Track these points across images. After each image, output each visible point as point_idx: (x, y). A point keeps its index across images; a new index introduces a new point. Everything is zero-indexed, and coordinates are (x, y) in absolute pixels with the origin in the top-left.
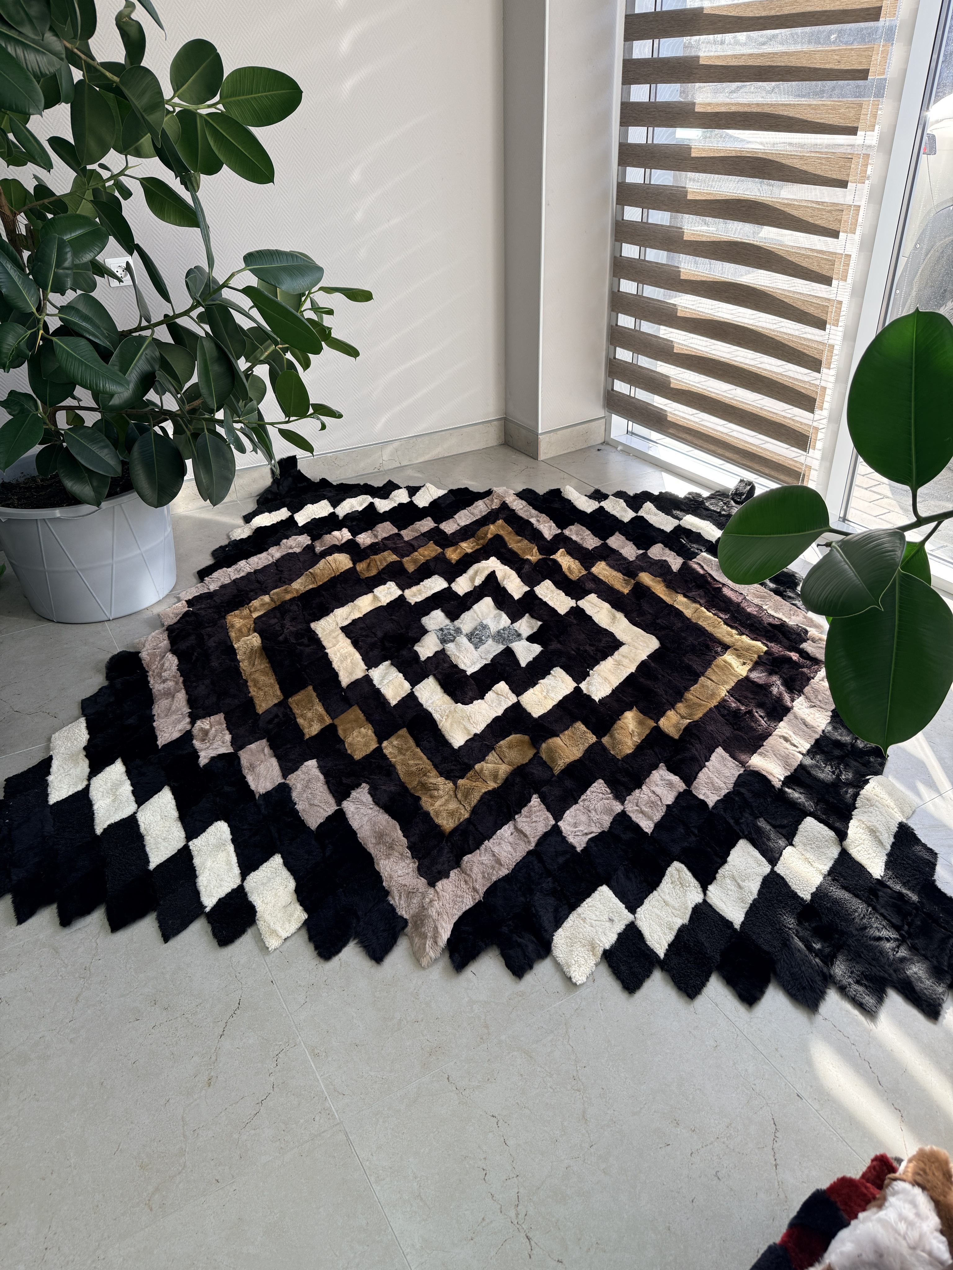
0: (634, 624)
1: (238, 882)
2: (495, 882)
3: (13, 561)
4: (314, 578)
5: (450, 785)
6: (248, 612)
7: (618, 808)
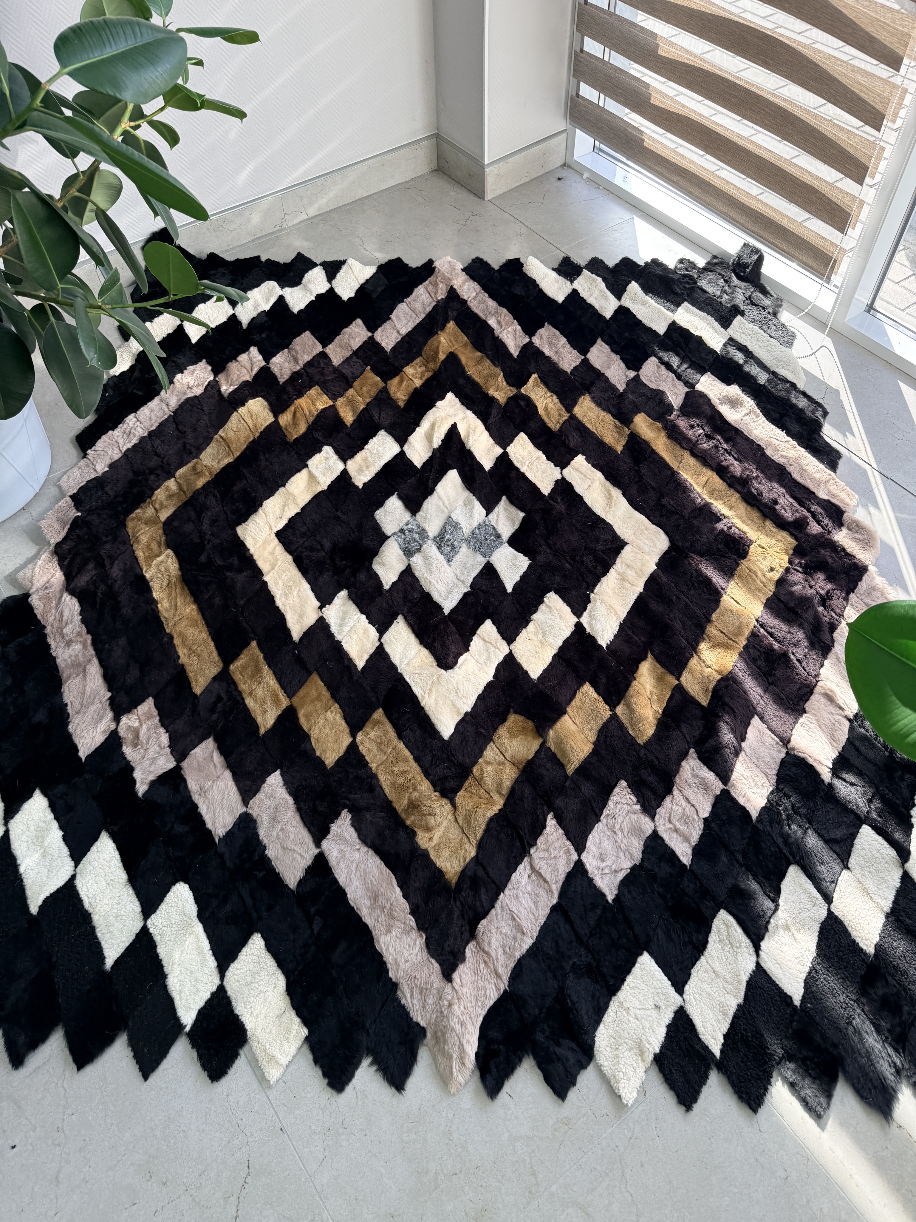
0: (636, 507)
1: (217, 982)
2: (520, 960)
4: (229, 447)
5: (448, 805)
6: (153, 510)
7: (647, 825)
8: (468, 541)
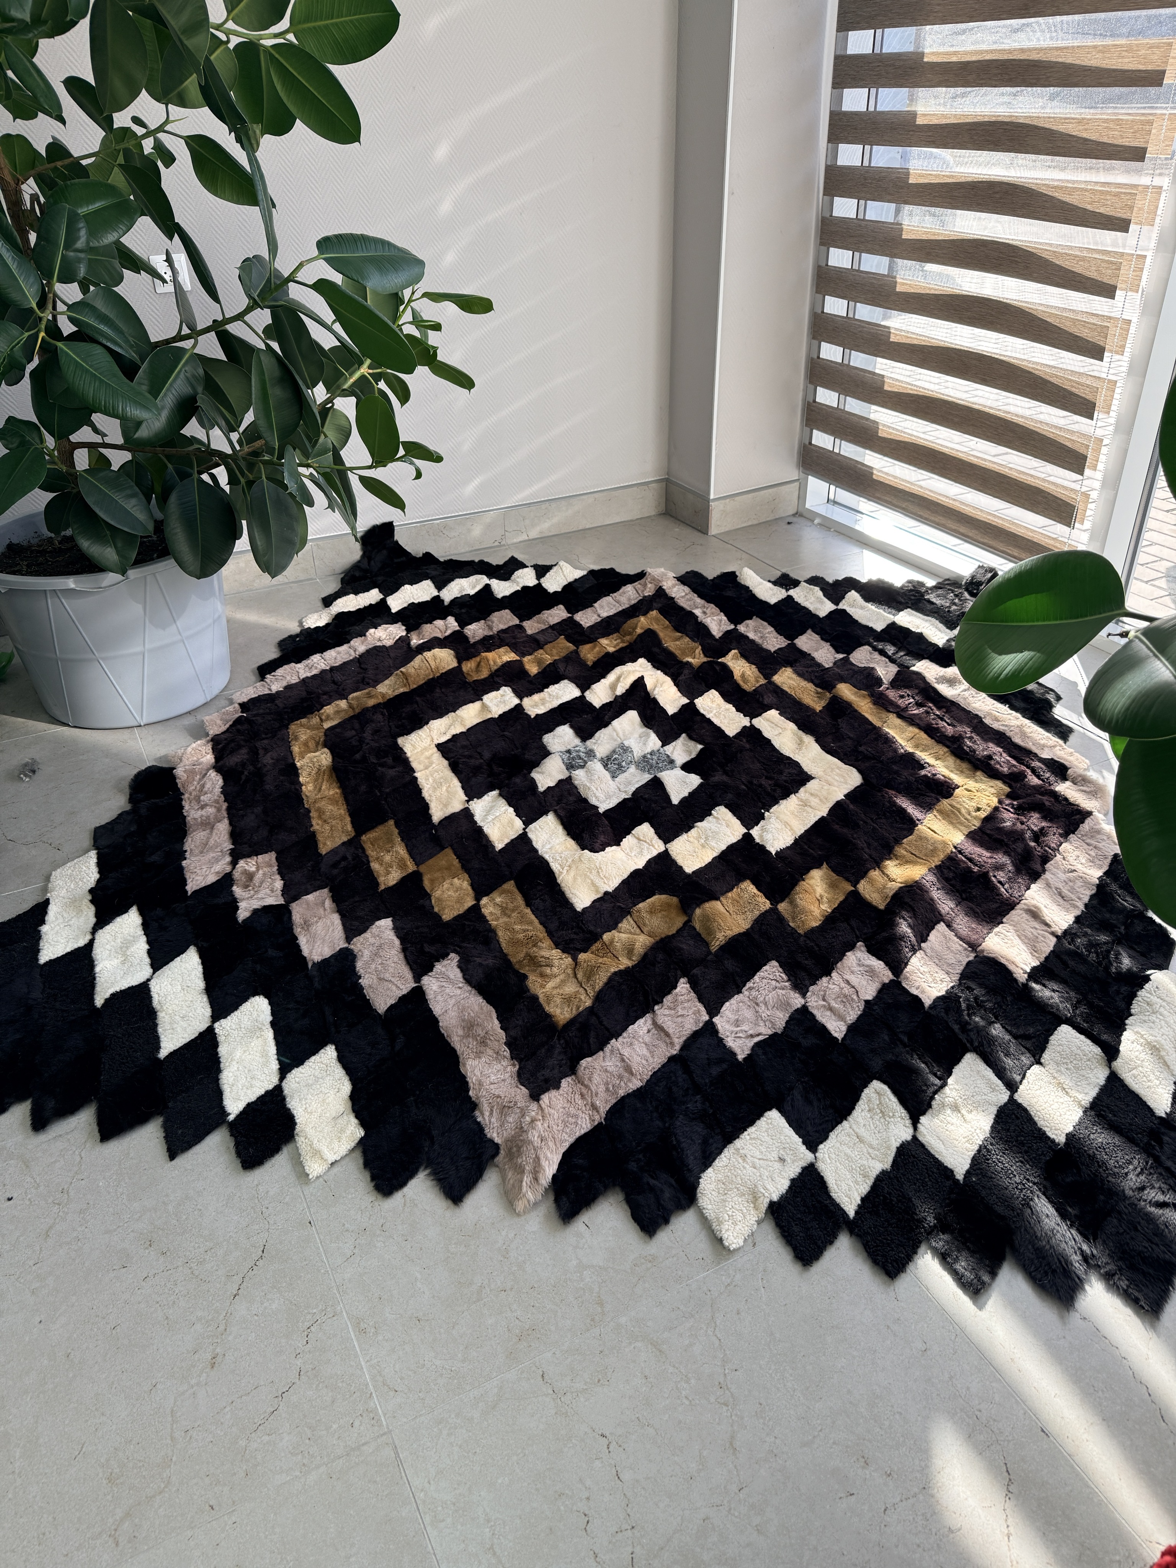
0: (829, 752)
1: (275, 1081)
2: (623, 1098)
3: (20, 647)
4: (407, 679)
5: (569, 960)
6: (318, 720)
7: (797, 1001)
8: (637, 764)
